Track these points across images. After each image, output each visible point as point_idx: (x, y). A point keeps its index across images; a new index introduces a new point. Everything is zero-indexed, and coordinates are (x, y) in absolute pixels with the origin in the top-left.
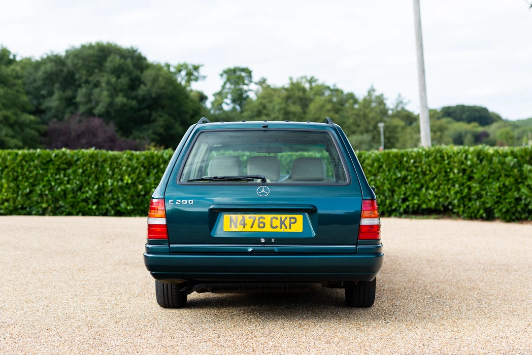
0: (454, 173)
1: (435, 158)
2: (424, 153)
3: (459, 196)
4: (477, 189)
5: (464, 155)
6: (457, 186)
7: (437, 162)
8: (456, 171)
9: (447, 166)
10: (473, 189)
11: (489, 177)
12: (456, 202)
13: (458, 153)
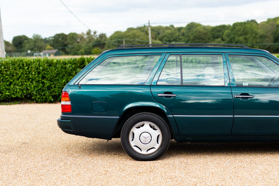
0: (32, 74)
1: (19, 65)
2: (11, 62)
3: (36, 89)
4: (48, 84)
5: (38, 63)
6: (34, 82)
7: (20, 68)
8: (33, 73)
9: (27, 70)
10: (45, 84)
11: (56, 77)
12: (34, 93)
13: (34, 62)
